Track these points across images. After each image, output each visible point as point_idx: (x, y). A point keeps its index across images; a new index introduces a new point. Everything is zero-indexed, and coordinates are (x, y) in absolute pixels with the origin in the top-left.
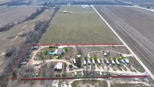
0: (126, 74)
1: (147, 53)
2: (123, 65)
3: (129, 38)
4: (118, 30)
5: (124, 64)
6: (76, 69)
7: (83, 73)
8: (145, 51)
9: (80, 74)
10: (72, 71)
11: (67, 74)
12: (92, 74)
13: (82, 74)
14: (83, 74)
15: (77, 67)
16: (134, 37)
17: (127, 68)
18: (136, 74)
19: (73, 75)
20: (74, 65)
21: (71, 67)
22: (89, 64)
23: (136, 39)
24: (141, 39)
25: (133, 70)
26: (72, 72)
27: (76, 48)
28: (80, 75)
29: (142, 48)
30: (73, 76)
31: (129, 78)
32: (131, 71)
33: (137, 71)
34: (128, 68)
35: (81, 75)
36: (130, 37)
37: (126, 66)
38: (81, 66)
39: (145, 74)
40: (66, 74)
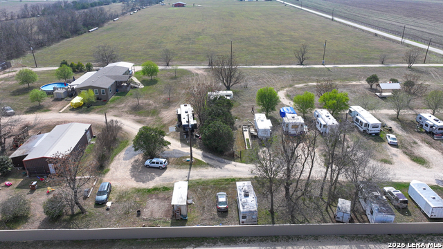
6: (192, 163)
7: (252, 195)
9: (222, 199)
10: (156, 181)
11: (100, 204)
12: (345, 204)
13: (241, 199)
14: (249, 203)
15: (198, 154)
19: (154, 208)
20: (182, 141)
21: (149, 143)
22: (294, 136)
26: (151, 185)
27: (205, 73)
28: (223, 213)
30: (153, 221)
35: (232, 213)
38: (237, 148)
40: (89, 205)
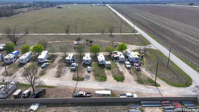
0: (109, 92)
1: (194, 43)
2: (119, 65)
3: (154, 26)
4: (135, 19)
5: (122, 62)
8: (189, 40)
16: (163, 25)
17: (127, 74)
18: (154, 92)
23: (168, 27)
24: (178, 26)
25: (146, 79)
29: (182, 36)
31: (118, 108)
32: (140, 81)
33: (159, 81)
34: (130, 73)
36: (156, 25)
37: (126, 70)
39: (195, 94)
